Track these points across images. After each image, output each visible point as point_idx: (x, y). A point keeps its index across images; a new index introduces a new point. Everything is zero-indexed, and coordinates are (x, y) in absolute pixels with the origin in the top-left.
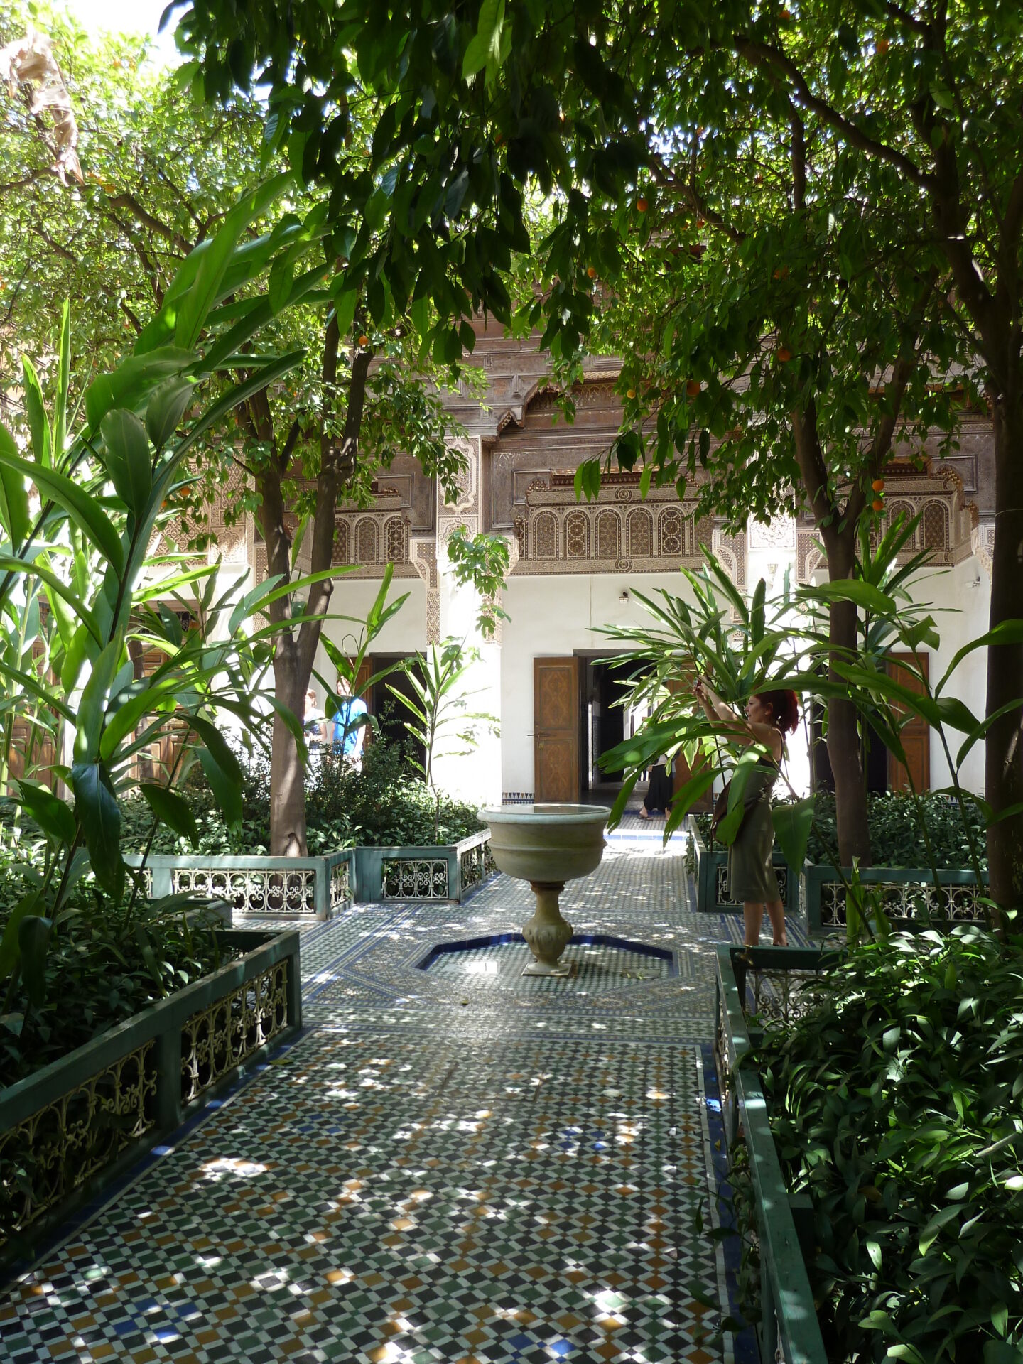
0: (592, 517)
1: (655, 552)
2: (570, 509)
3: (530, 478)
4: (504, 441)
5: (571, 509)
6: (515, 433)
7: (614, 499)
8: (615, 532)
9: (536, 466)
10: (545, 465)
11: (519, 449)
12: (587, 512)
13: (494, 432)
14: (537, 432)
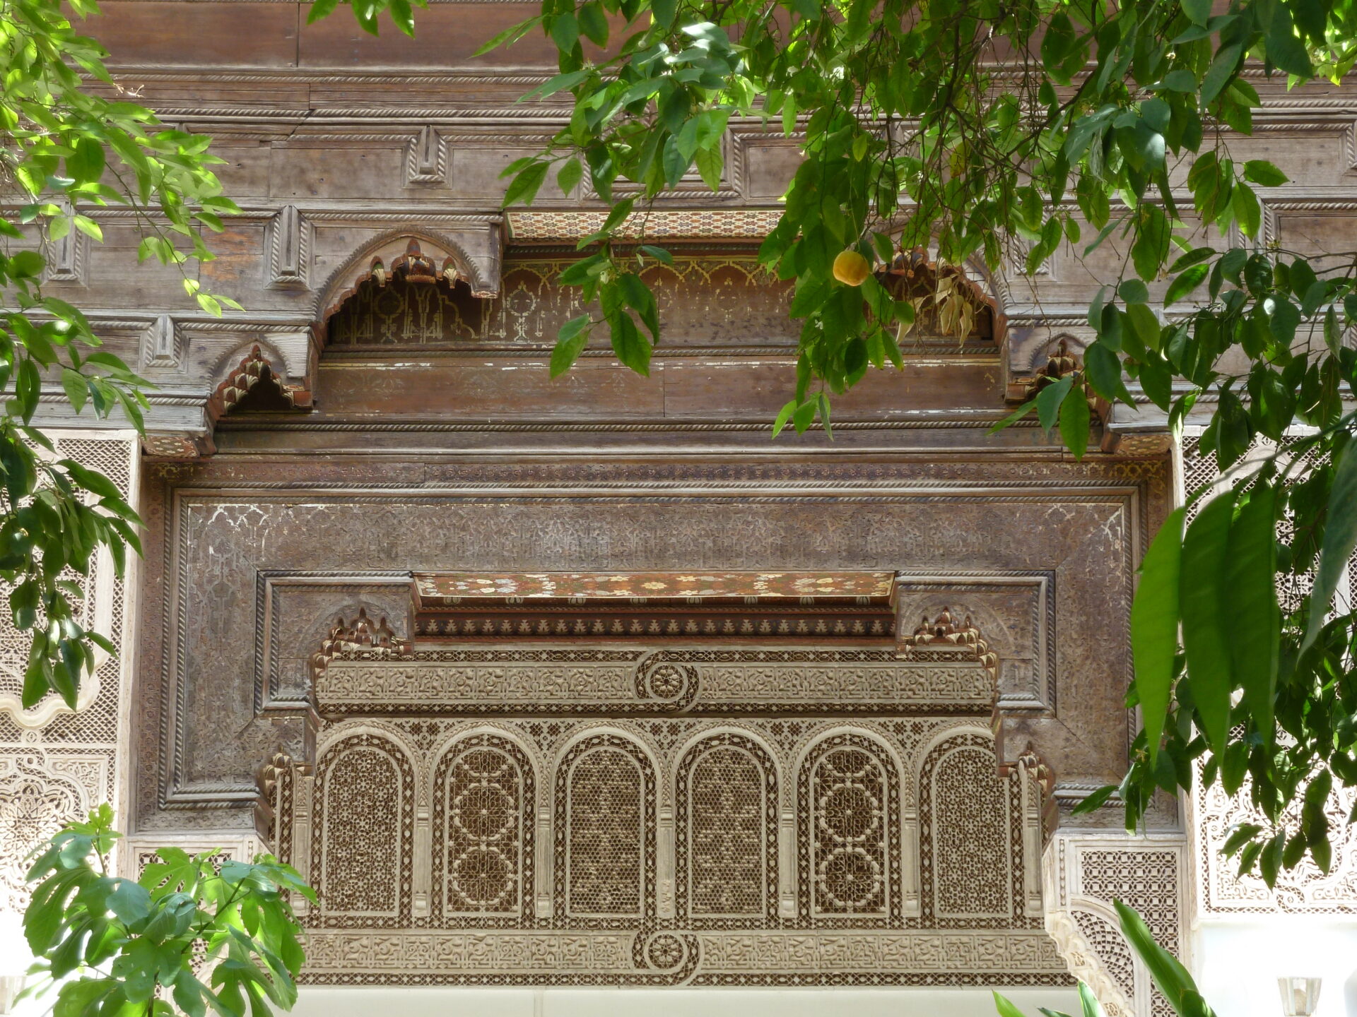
0: (544, 764)
1: (788, 907)
2: (459, 732)
3: (329, 606)
4: (230, 458)
5: (463, 730)
6: (274, 429)
7: (630, 697)
8: (631, 824)
9: (357, 558)
10: (390, 556)
11: (291, 492)
12: (525, 744)
13: (195, 421)
14: (363, 427)
